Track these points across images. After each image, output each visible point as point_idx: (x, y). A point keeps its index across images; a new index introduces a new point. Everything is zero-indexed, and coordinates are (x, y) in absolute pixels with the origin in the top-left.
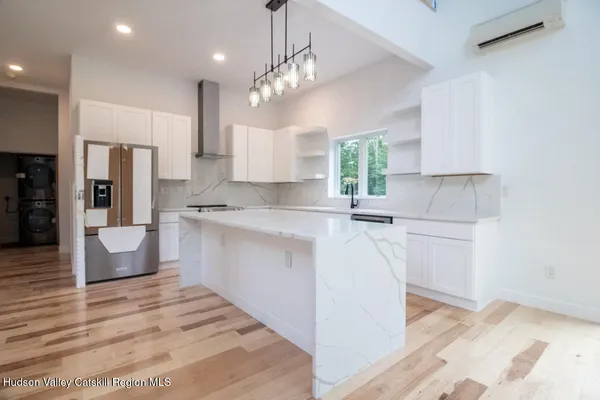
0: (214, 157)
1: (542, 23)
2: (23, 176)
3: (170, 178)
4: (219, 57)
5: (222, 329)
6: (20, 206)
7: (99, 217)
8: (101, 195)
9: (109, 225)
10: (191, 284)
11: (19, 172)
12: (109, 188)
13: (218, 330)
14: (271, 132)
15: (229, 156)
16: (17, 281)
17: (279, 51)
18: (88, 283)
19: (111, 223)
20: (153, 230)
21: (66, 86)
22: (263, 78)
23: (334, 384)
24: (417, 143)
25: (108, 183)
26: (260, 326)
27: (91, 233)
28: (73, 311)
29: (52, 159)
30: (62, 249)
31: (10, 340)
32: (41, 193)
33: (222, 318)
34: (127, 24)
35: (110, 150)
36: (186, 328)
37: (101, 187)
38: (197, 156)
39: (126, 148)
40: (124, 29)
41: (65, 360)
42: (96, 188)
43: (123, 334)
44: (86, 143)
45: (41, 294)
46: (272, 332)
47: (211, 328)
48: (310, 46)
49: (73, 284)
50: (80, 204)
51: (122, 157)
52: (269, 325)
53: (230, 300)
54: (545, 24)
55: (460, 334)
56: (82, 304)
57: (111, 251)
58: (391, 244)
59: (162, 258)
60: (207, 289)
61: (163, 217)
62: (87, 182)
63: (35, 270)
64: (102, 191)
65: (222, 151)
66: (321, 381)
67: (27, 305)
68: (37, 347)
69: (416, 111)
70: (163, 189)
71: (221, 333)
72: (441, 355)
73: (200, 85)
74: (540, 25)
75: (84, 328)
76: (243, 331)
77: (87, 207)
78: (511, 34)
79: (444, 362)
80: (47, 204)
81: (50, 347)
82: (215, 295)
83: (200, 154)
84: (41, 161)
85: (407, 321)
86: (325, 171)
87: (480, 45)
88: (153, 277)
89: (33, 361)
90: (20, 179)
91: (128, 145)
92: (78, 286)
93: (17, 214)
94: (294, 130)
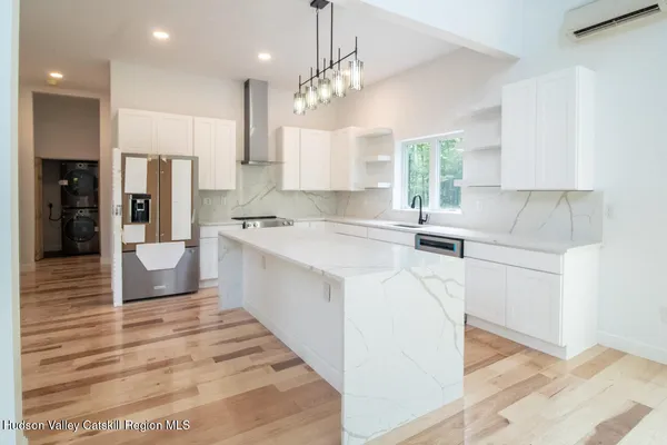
0: (262, 163)
1: (657, 6)
2: (65, 183)
3: (212, 188)
4: (264, 57)
5: (256, 363)
6: (63, 214)
7: (136, 232)
8: (139, 210)
9: (146, 242)
10: (231, 308)
11: (62, 178)
12: (147, 202)
13: (251, 364)
14: (327, 134)
15: (279, 163)
16: (57, 296)
17: (325, 54)
18: (125, 302)
19: (149, 239)
20: (193, 245)
21: (107, 91)
22: (309, 84)
23: (367, 438)
24: (497, 150)
25: (146, 197)
26: (298, 361)
27: (129, 249)
28: (110, 333)
29: (94, 164)
30: (103, 260)
31: (45, 362)
32: (84, 201)
33: (258, 349)
34: (164, 30)
35: (149, 163)
36: (218, 359)
37: (138, 201)
38: (242, 163)
39: (164, 159)
40: (161, 35)
41: (94, 387)
42: (134, 202)
43: (155, 361)
44: (124, 156)
45: (79, 312)
46: (310, 369)
47: (245, 361)
48: (356, 52)
49: (111, 302)
50: (117, 220)
51: (160, 169)
52: (309, 362)
53: (270, 328)
54: (660, 6)
55: (534, 389)
56: (118, 326)
57: (149, 269)
58: (444, 282)
59: (203, 276)
60: (247, 314)
61: (204, 232)
62: (125, 196)
63: (74, 284)
64: (140, 206)
65: (272, 158)
66: (351, 434)
67: (64, 324)
68: (69, 372)
69: (496, 112)
70: (205, 200)
71: (254, 367)
72: (504, 413)
73: (247, 84)
74: (654, 7)
75: (120, 352)
76: (278, 367)
77: (124, 222)
78: (616, 19)
79: (507, 422)
80: (91, 212)
81: (81, 372)
82: (254, 321)
83: (245, 162)
84: (84, 167)
85: (465, 370)
86: (391, 180)
87: (576, 33)
88: (193, 297)
89: (64, 387)
90: (62, 186)
91: (167, 156)
92: (115, 304)
93: (60, 221)
94: (353, 132)
